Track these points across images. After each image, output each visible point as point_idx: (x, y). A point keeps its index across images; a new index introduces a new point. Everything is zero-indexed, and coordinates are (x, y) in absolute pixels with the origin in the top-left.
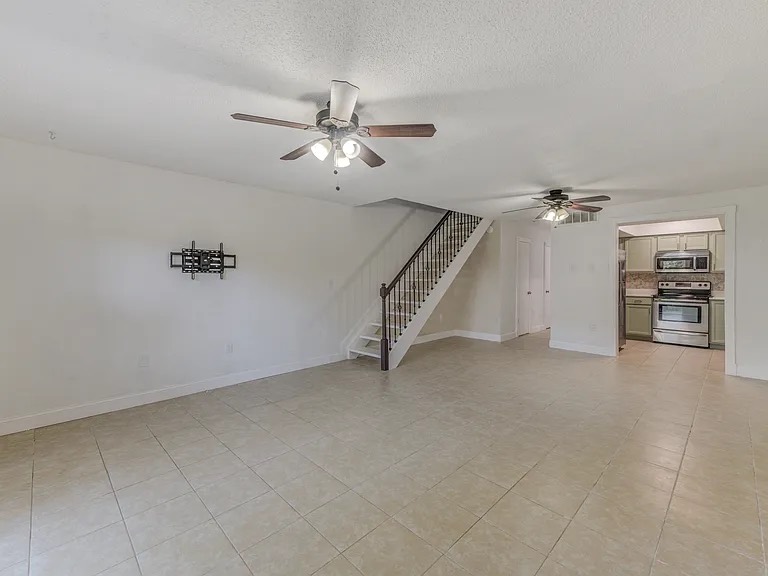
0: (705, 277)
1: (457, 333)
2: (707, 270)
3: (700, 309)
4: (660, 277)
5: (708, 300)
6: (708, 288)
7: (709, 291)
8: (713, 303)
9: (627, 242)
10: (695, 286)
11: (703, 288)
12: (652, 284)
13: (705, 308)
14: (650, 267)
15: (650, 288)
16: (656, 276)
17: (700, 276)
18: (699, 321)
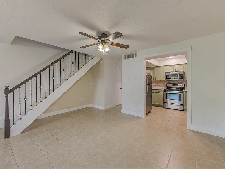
0: (183, 82)
1: (90, 105)
2: (183, 79)
3: (180, 95)
4: (167, 82)
5: (183, 91)
6: (183, 86)
7: (184, 87)
8: (185, 92)
9: (156, 68)
10: (179, 85)
11: (182, 86)
12: (165, 85)
13: (182, 94)
14: (163, 78)
15: (164, 86)
16: (166, 82)
17: (181, 82)
18: (180, 100)
